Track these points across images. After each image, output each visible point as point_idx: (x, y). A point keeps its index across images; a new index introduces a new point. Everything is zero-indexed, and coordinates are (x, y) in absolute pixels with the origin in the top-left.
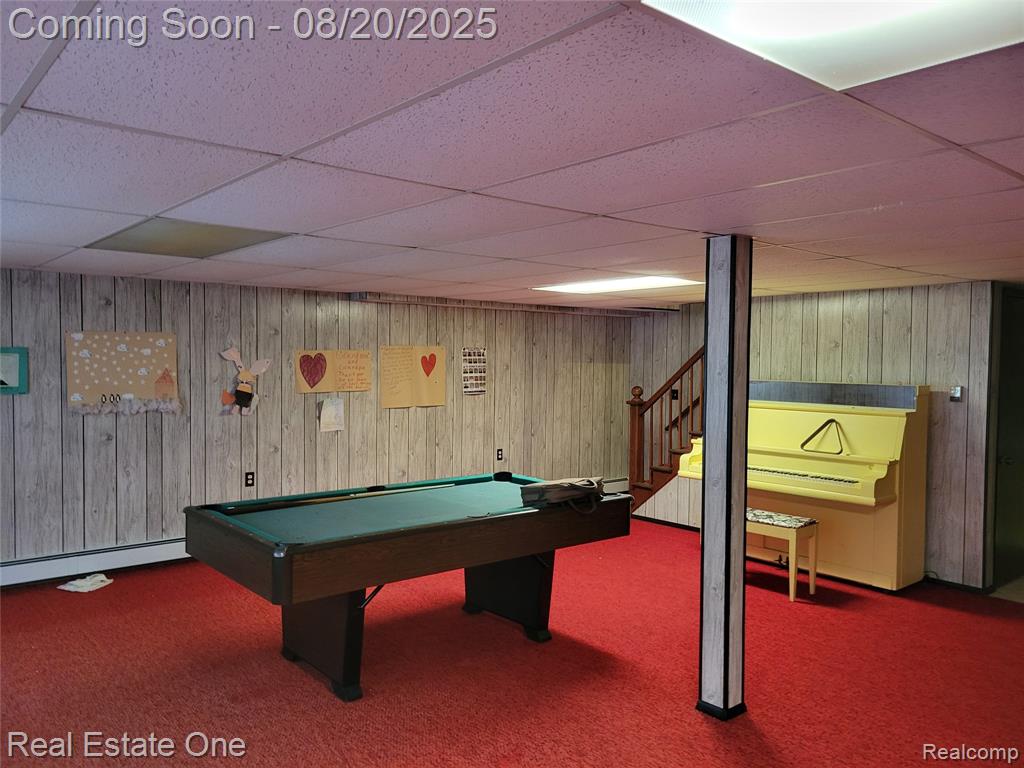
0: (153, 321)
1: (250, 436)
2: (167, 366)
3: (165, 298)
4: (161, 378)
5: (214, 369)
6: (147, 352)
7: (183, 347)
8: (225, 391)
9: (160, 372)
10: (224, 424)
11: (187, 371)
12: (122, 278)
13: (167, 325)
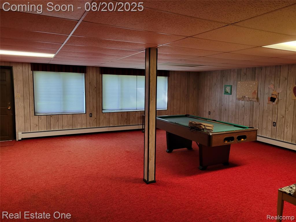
0: (253, 78)
1: (275, 111)
2: (255, 89)
3: (256, 72)
4: (254, 92)
5: (266, 91)
6: (251, 86)
7: (259, 85)
8: (269, 97)
9: (253, 91)
10: (268, 107)
11: (260, 91)
12: (248, 68)
13: (256, 79)
